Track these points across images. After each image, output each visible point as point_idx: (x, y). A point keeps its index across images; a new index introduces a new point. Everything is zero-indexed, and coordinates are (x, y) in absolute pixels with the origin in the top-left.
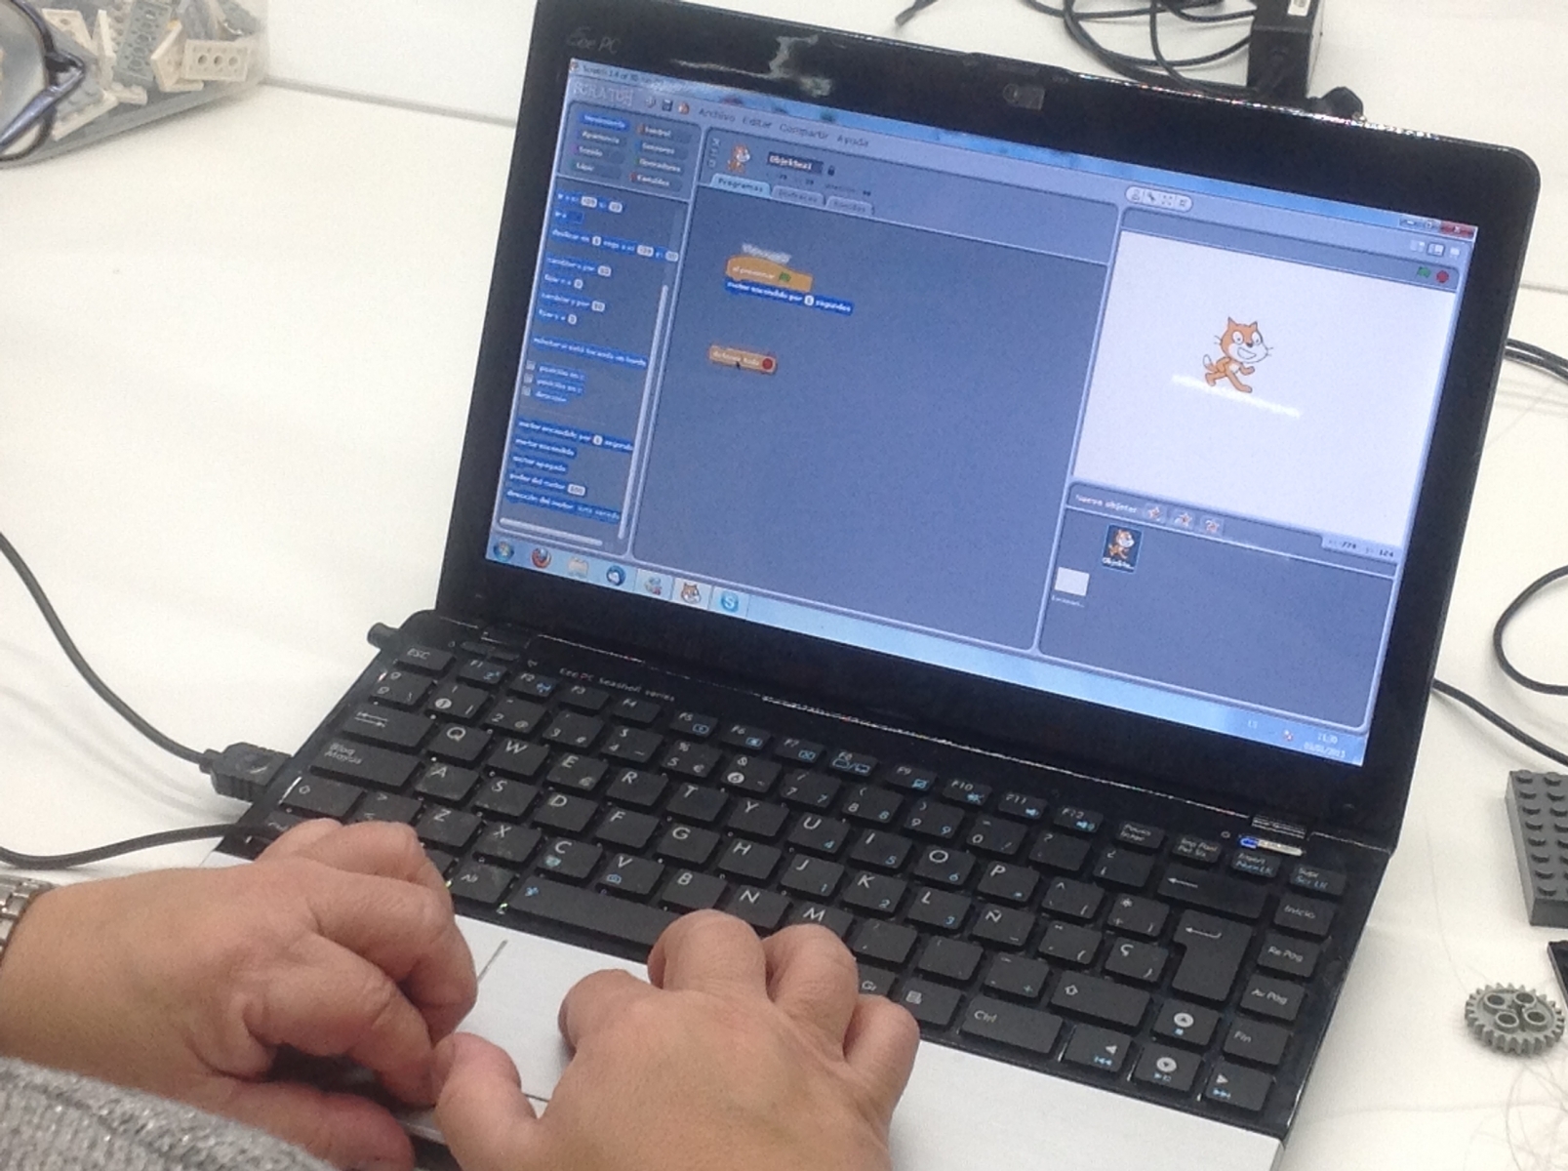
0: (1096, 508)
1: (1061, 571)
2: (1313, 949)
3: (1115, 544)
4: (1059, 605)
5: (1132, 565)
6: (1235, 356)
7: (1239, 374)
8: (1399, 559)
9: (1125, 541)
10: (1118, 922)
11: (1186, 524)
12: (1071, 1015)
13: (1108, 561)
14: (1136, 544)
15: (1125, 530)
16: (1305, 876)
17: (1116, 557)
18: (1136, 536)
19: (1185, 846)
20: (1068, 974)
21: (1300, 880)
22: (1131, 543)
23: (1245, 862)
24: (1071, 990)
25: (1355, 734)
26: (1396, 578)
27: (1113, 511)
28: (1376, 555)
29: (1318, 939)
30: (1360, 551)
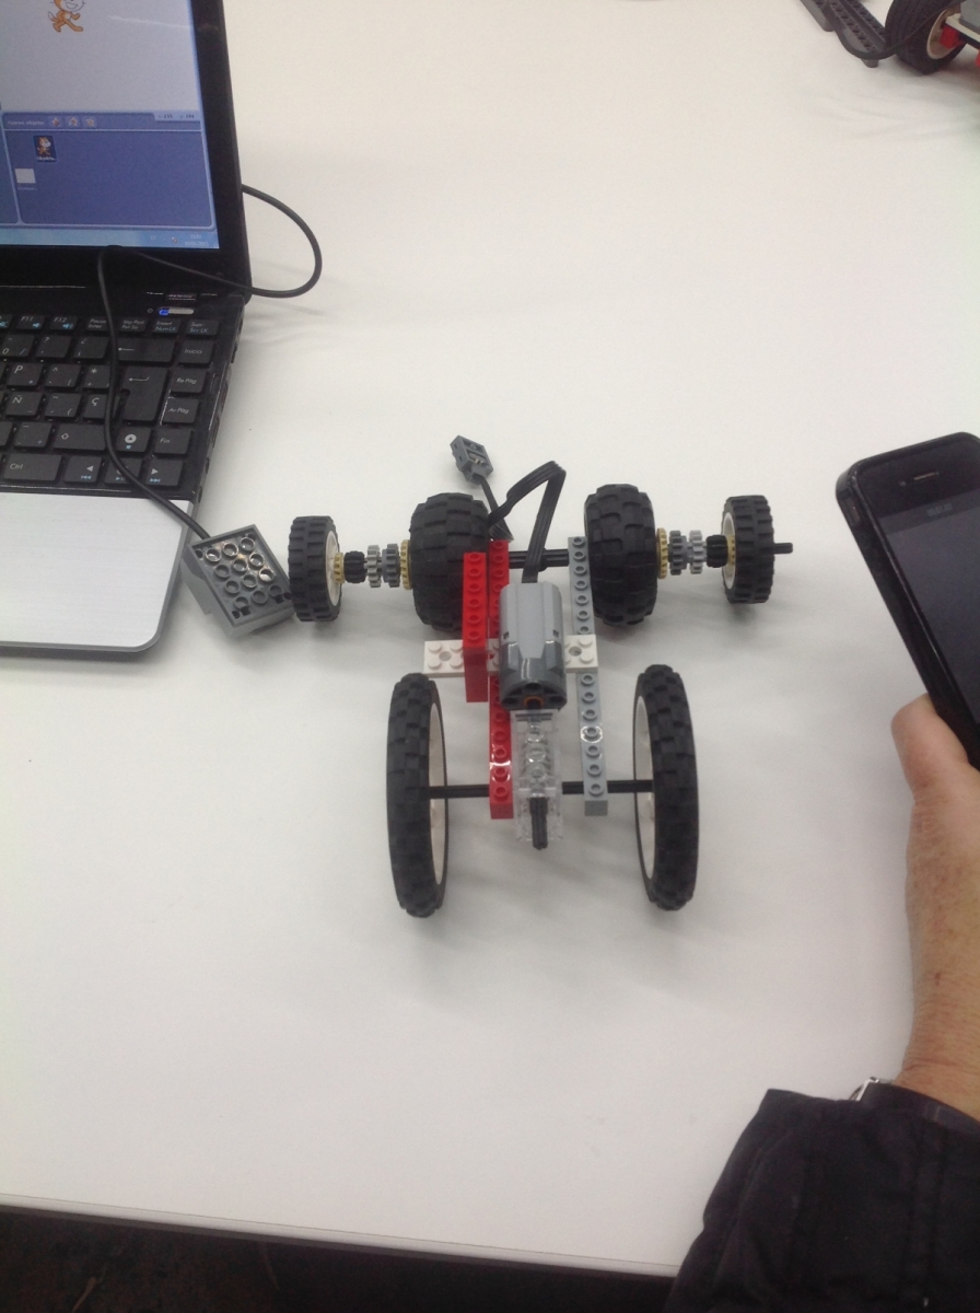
0: (22, 126)
1: (17, 171)
2: (202, 373)
3: (41, 147)
4: (24, 191)
5: (55, 157)
6: (66, 9)
7: (73, 21)
8: (200, 117)
9: (45, 144)
10: (90, 384)
11: (76, 125)
12: (67, 453)
13: (41, 158)
14: (52, 145)
15: (42, 137)
16: (195, 327)
17: (44, 155)
18: (50, 138)
19: (127, 324)
20: (63, 426)
21: (192, 330)
22: (49, 144)
23: (160, 327)
24: (65, 437)
25: (210, 230)
26: (202, 130)
27: (30, 127)
28: (185, 119)
29: (206, 366)
30: (176, 118)
